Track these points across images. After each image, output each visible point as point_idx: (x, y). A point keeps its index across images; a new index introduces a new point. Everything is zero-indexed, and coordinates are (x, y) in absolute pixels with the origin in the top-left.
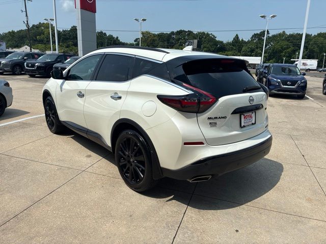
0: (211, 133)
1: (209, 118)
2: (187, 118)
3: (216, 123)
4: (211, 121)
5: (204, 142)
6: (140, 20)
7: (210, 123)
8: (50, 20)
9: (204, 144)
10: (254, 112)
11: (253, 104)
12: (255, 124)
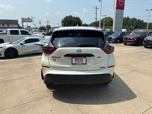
0: (53, 63)
1: (52, 57)
2: (45, 56)
3: (55, 60)
4: (54, 58)
5: (50, 67)
6: (149, 10)
7: (53, 59)
8: (105, 16)
9: (49, 68)
10: (85, 57)
11: (81, 53)
12: (86, 64)
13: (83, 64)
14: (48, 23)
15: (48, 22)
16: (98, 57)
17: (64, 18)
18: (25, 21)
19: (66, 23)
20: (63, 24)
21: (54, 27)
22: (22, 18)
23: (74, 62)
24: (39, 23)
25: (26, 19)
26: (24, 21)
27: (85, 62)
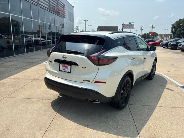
1: (49, 61)
3: (50, 64)
10: (70, 65)
11: (66, 60)
12: (70, 73)
13: (68, 72)
14: (152, 29)
15: (152, 27)
16: (83, 67)
17: (177, 22)
18: (126, 27)
19: (178, 28)
20: (173, 29)
21: (162, 35)
22: (123, 24)
23: (61, 69)
24: (141, 29)
25: (127, 25)
26: (124, 27)
27: (69, 71)
